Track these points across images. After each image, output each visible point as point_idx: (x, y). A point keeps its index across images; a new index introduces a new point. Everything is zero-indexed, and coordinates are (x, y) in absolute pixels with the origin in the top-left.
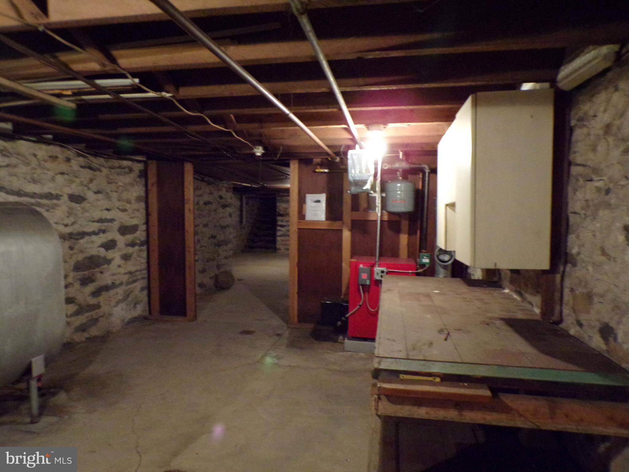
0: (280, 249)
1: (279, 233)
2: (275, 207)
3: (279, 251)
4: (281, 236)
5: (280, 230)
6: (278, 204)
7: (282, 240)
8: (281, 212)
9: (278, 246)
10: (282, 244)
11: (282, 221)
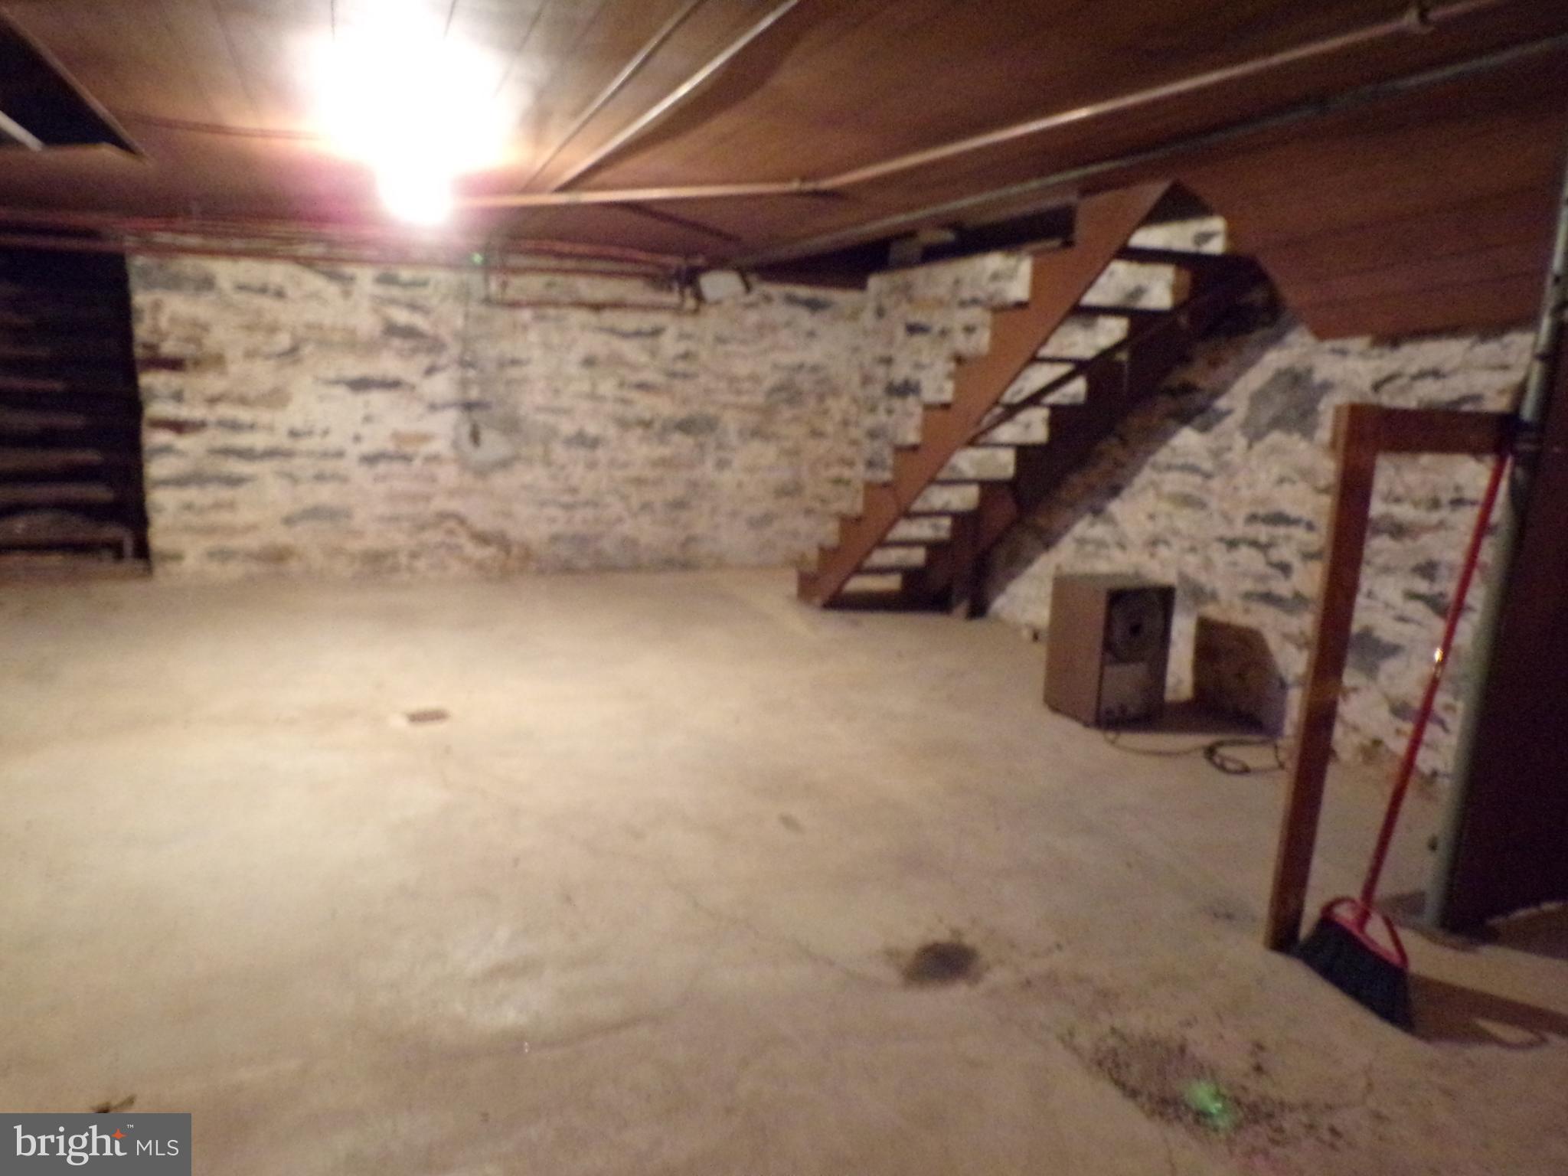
0: (177, 557)
1: (156, 469)
2: (123, 313)
3: (172, 567)
4: (180, 482)
5: (167, 450)
6: (141, 299)
7: (189, 507)
8: (169, 348)
9: (159, 539)
10: (188, 529)
11: (178, 397)
